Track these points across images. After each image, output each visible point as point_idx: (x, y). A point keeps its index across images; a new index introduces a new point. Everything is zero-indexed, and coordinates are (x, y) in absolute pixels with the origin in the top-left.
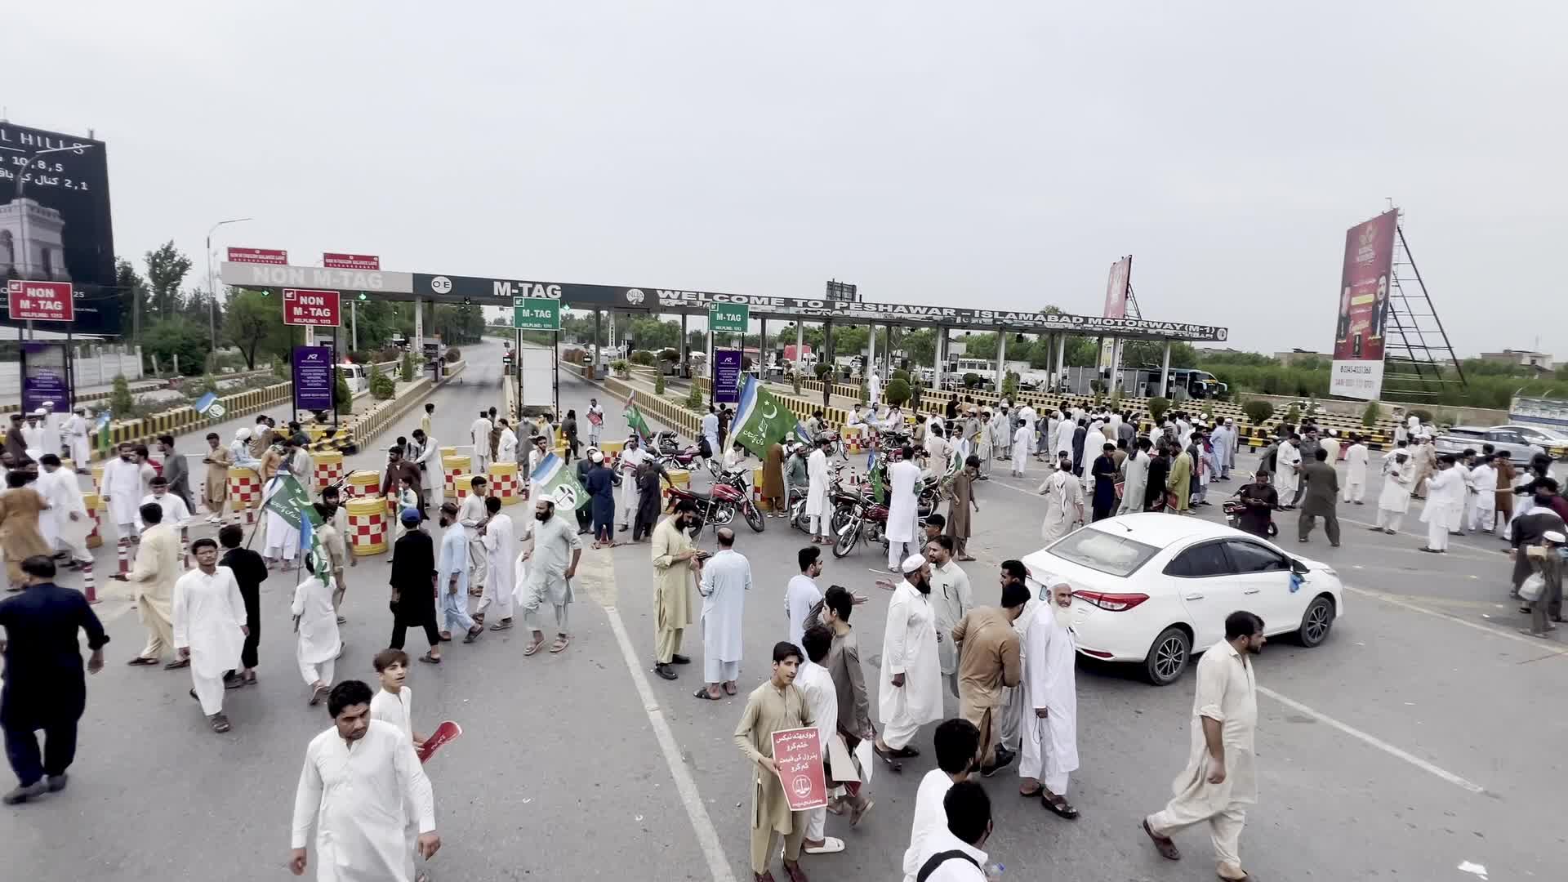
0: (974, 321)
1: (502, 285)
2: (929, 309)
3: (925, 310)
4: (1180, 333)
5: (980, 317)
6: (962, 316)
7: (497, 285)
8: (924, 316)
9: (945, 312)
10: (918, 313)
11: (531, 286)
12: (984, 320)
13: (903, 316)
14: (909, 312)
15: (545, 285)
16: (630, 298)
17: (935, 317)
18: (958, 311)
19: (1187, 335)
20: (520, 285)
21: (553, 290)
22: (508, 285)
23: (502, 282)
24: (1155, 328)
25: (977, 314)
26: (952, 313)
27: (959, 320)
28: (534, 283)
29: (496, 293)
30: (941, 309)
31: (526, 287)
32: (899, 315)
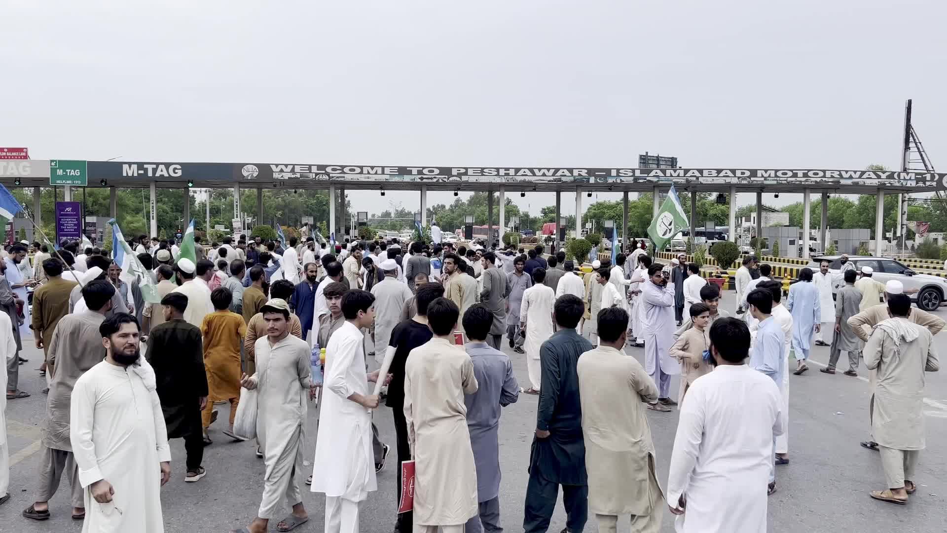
0: (610, 180)
1: (130, 167)
2: (557, 170)
3: (552, 171)
4: (888, 182)
5: (618, 175)
6: (596, 177)
7: (125, 167)
8: (552, 178)
9: (576, 173)
10: (544, 175)
11: (154, 166)
12: (623, 179)
13: (527, 178)
14: (534, 175)
15: (167, 165)
16: (245, 174)
17: (564, 179)
18: (591, 172)
19: (897, 184)
20: (145, 166)
21: (175, 169)
22: (135, 167)
23: (130, 164)
24: (851, 177)
25: (614, 173)
26: (584, 173)
27: (592, 180)
28: (158, 164)
29: (125, 174)
30: (571, 170)
31: (150, 168)
32: (522, 178)
